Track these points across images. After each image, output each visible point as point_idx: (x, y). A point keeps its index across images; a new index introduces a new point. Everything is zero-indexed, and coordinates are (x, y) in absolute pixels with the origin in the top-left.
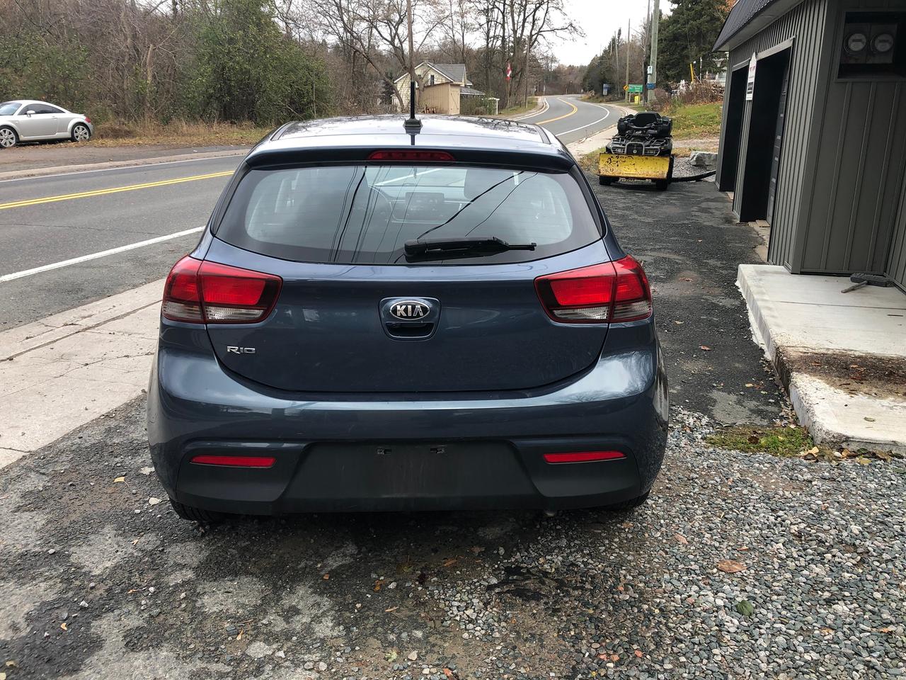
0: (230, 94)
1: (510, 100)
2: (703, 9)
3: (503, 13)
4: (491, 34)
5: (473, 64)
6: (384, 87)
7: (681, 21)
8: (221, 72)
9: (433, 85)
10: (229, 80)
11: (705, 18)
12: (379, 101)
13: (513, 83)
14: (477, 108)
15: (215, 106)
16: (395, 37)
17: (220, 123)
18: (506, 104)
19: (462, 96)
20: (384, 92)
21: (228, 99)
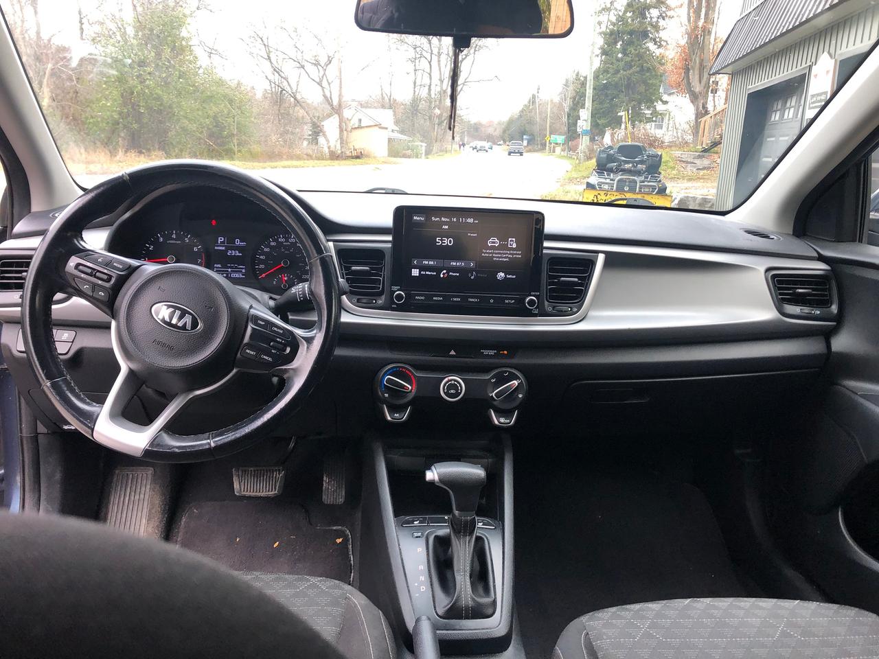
0: (139, 121)
1: (435, 147)
2: (632, 60)
3: (430, 62)
4: (418, 83)
5: (400, 110)
6: (311, 130)
7: (611, 71)
8: (128, 97)
9: (360, 127)
10: (138, 106)
11: (635, 69)
12: (305, 143)
13: (439, 130)
14: (404, 152)
15: (122, 135)
16: (323, 77)
17: (126, 152)
18: (432, 150)
19: (390, 140)
20: (310, 135)
21: (135, 126)
